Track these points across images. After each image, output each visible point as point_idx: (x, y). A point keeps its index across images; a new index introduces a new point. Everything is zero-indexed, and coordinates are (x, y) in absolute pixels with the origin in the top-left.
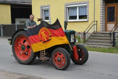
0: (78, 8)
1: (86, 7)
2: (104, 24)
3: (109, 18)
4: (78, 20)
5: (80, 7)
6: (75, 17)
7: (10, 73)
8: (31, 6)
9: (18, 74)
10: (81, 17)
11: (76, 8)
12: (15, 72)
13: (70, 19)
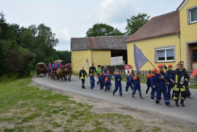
0: (166, 51)
1: (172, 50)
2: (190, 64)
3: (194, 59)
4: (166, 60)
5: (167, 50)
6: (164, 59)
7: (113, 103)
8: (126, 51)
9: (118, 104)
10: (168, 58)
11: (164, 51)
12: (116, 102)
13: (159, 60)
